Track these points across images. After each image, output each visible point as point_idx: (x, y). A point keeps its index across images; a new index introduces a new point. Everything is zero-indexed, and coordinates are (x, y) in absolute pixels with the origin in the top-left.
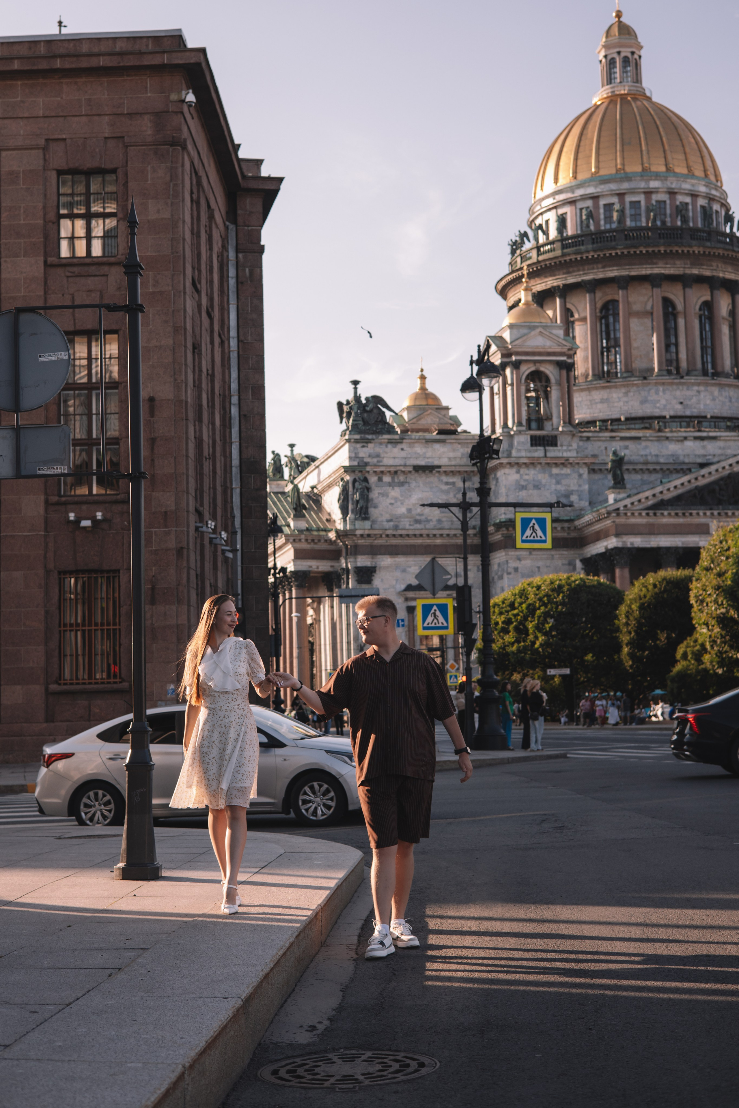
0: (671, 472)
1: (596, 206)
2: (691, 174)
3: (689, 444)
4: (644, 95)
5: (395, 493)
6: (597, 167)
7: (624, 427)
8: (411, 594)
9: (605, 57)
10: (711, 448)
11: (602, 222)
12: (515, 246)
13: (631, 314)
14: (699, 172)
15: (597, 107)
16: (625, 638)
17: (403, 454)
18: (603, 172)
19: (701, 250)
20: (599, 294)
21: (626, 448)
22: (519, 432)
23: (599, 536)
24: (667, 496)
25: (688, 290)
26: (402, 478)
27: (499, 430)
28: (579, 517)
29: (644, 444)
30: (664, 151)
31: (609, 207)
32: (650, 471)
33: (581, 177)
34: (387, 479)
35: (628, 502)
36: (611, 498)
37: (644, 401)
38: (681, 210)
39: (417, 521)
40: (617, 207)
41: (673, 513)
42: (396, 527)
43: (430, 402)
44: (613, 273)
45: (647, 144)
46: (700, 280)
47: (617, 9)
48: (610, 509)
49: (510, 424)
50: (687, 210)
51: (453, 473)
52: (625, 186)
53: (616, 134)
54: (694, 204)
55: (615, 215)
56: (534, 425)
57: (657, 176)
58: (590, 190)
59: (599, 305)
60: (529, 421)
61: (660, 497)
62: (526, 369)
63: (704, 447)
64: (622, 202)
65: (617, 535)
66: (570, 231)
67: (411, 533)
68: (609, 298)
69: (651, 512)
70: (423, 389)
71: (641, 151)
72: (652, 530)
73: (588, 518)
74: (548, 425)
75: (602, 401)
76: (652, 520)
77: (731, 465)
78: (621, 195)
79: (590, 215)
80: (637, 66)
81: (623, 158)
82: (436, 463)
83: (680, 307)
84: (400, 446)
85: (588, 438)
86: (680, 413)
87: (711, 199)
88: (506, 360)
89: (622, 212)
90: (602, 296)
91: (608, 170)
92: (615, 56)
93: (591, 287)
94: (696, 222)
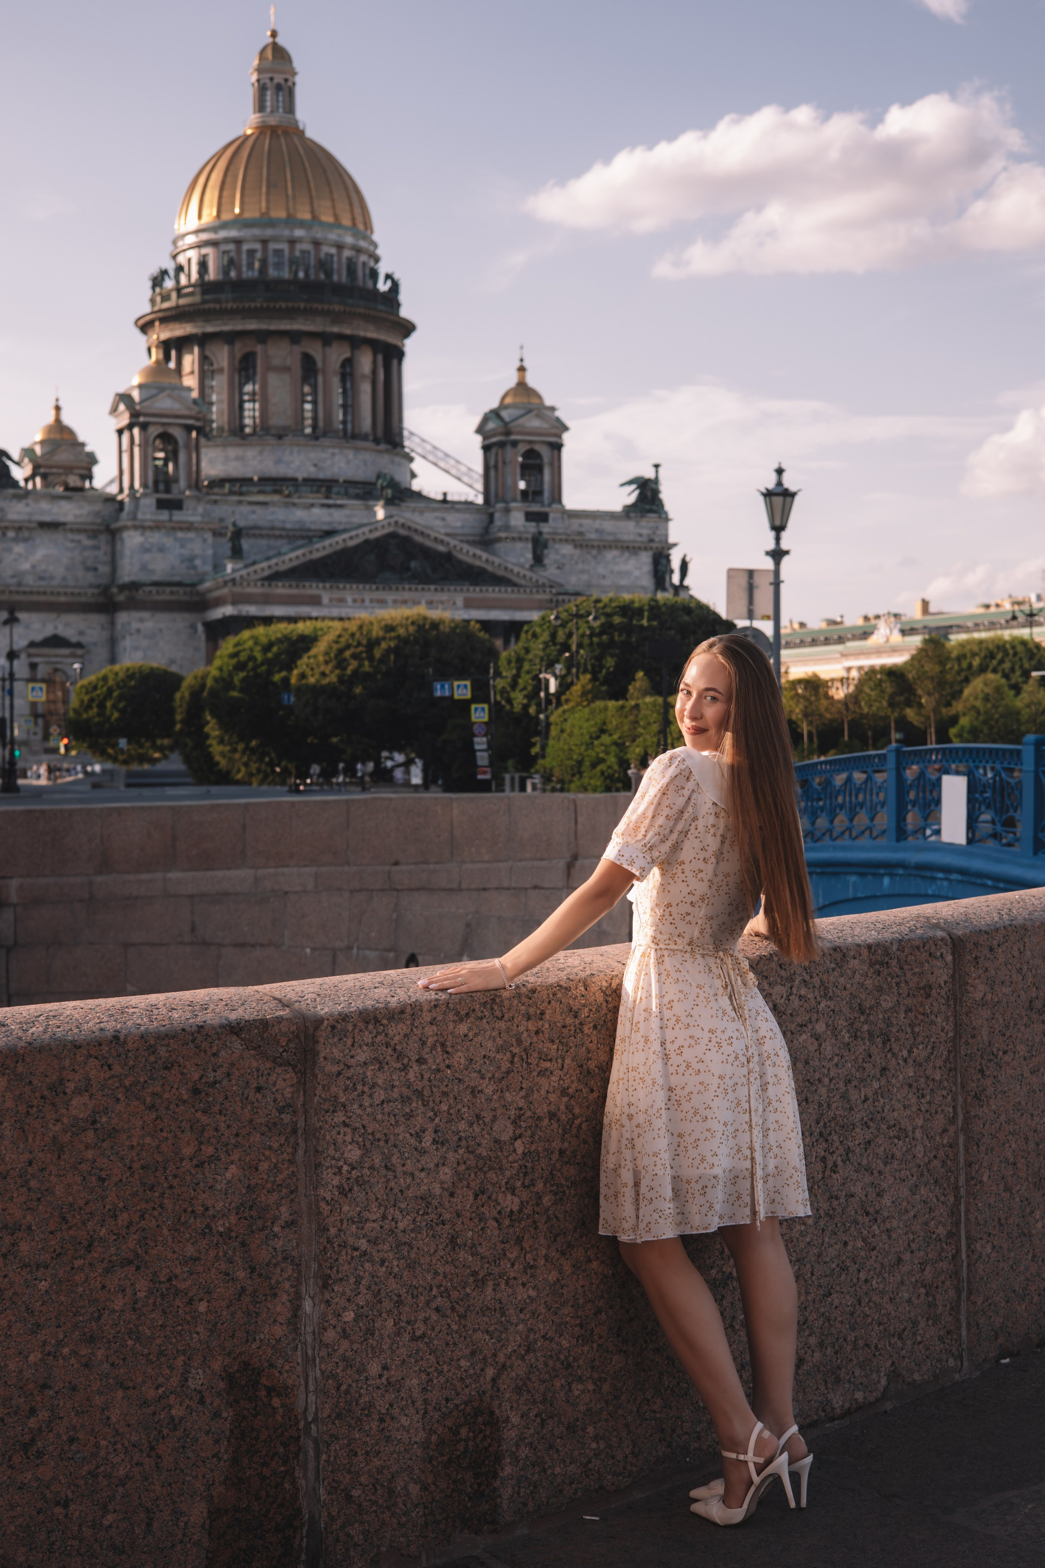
0: (296, 538)
1: (239, 251)
2: (337, 224)
3: (316, 511)
4: (297, 128)
5: (19, 548)
6: (242, 208)
7: (255, 489)
8: (33, 651)
9: (258, 81)
10: (337, 517)
11: (244, 269)
12: (157, 281)
13: (269, 368)
14: (346, 221)
15: (247, 138)
16: (178, 717)
17: (28, 510)
18: (247, 215)
19: (342, 308)
20: (238, 345)
21: (254, 512)
22: (144, 495)
23: (219, 602)
24: (283, 568)
25: (328, 349)
26: (26, 534)
27: (126, 491)
28: (202, 581)
29: (271, 509)
30: (311, 197)
31: (251, 253)
32: (276, 537)
33: (226, 217)
34: (11, 534)
35: (244, 572)
36: (229, 567)
37: (278, 461)
38: (324, 265)
39: (42, 578)
40: (259, 255)
41: (287, 584)
42: (20, 584)
43: (66, 436)
44: (252, 325)
45: (293, 188)
46: (341, 337)
47: (272, 26)
48: (227, 578)
49: (137, 485)
50: (332, 262)
51: (79, 531)
52: (269, 232)
53: (261, 174)
54: (339, 255)
55: (257, 265)
56: (161, 487)
57: (302, 224)
58: (233, 233)
59: (238, 355)
60: (156, 482)
61: (275, 569)
62: (154, 431)
63: (330, 515)
64: (265, 250)
65: (234, 603)
66: (212, 275)
67: (34, 589)
68: (248, 349)
69: (266, 583)
70: (58, 420)
71: (287, 196)
72: (267, 600)
73: (208, 585)
74: (175, 488)
75: (237, 458)
76: (267, 590)
77: (344, 540)
78: (264, 242)
79: (231, 262)
80: (291, 93)
81: (268, 202)
82: (62, 519)
83: (319, 364)
84: (24, 501)
85: (215, 502)
86: (313, 476)
87: (359, 250)
88: (134, 420)
89: (264, 262)
90: (240, 349)
91: (252, 214)
92: (268, 81)
93: (230, 338)
94: (341, 276)
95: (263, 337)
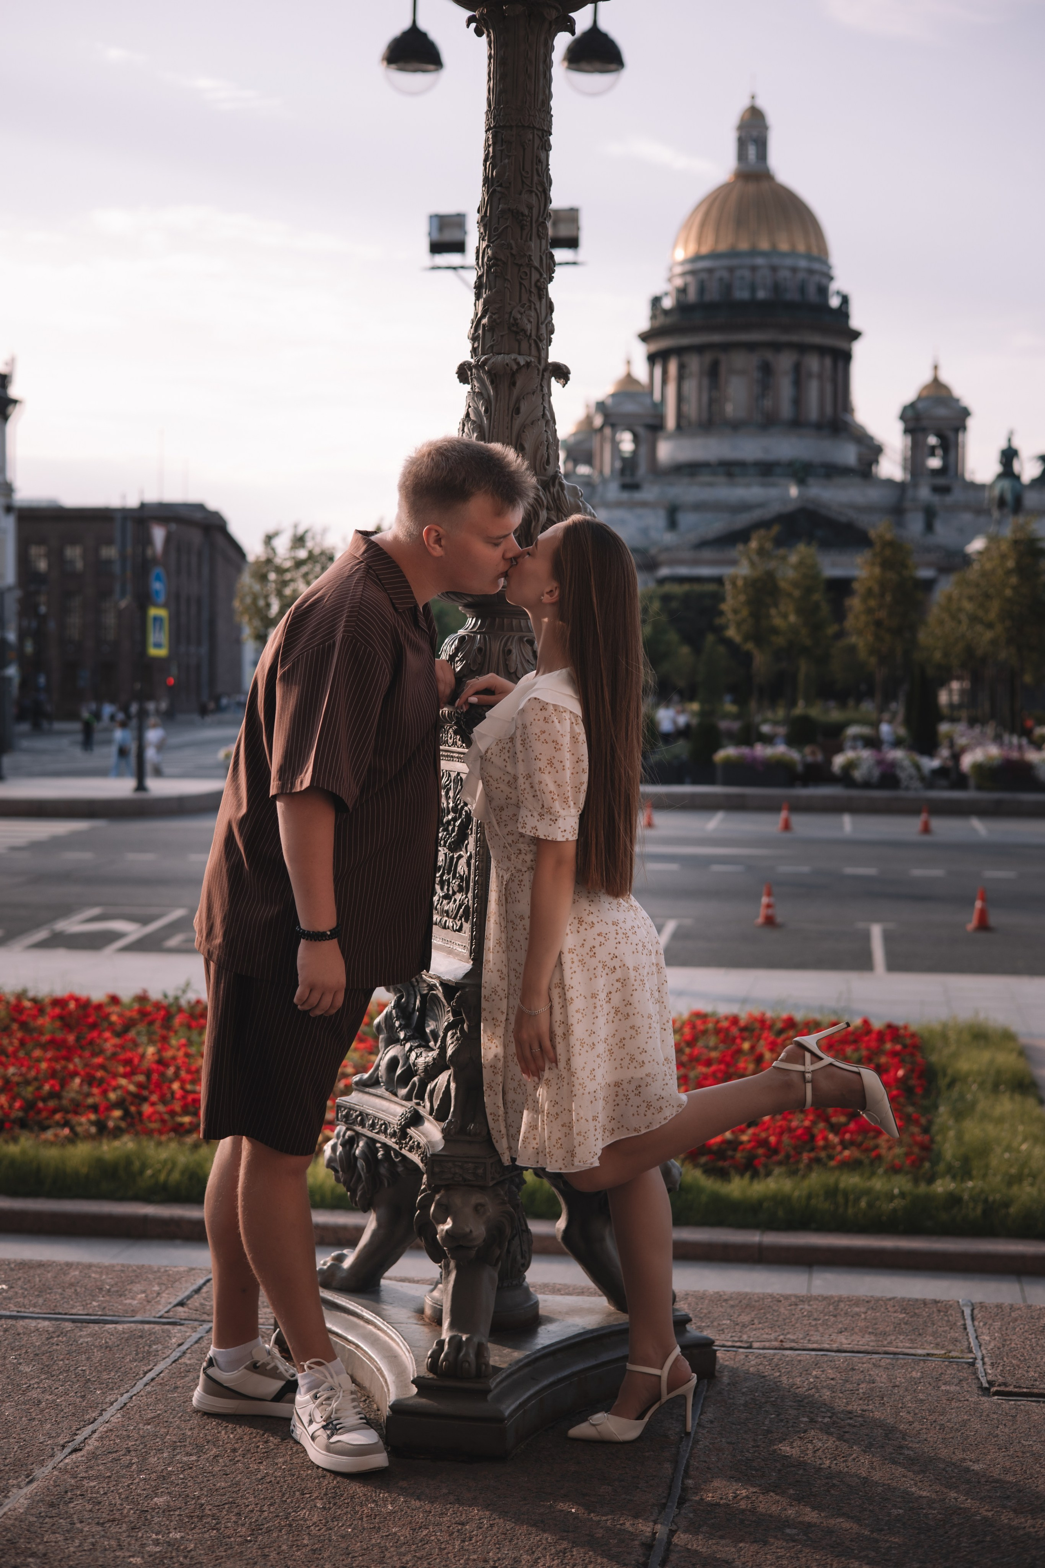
1: (711, 278)
2: (794, 252)
4: (767, 174)
6: (716, 243)
9: (739, 136)
12: (656, 302)
13: (731, 373)
14: (802, 248)
18: (719, 249)
20: (706, 355)
22: (612, 480)
25: (780, 356)
30: (772, 229)
31: (720, 279)
33: (703, 251)
36: (666, 538)
38: (780, 287)
44: (718, 338)
46: (789, 345)
47: (753, 91)
49: (607, 472)
50: (786, 283)
52: (735, 262)
54: (793, 277)
56: (627, 473)
57: (762, 254)
58: (708, 264)
59: (707, 363)
60: (623, 469)
61: (702, 538)
62: (620, 429)
64: (732, 276)
65: (671, 566)
66: (690, 298)
68: (714, 358)
69: (696, 549)
71: (752, 230)
73: (654, 550)
76: (698, 555)
78: (732, 270)
81: (736, 236)
83: (774, 369)
85: (668, 483)
88: (606, 421)
90: (708, 358)
92: (746, 136)
93: (700, 349)
94: (792, 295)
95: (726, 347)
